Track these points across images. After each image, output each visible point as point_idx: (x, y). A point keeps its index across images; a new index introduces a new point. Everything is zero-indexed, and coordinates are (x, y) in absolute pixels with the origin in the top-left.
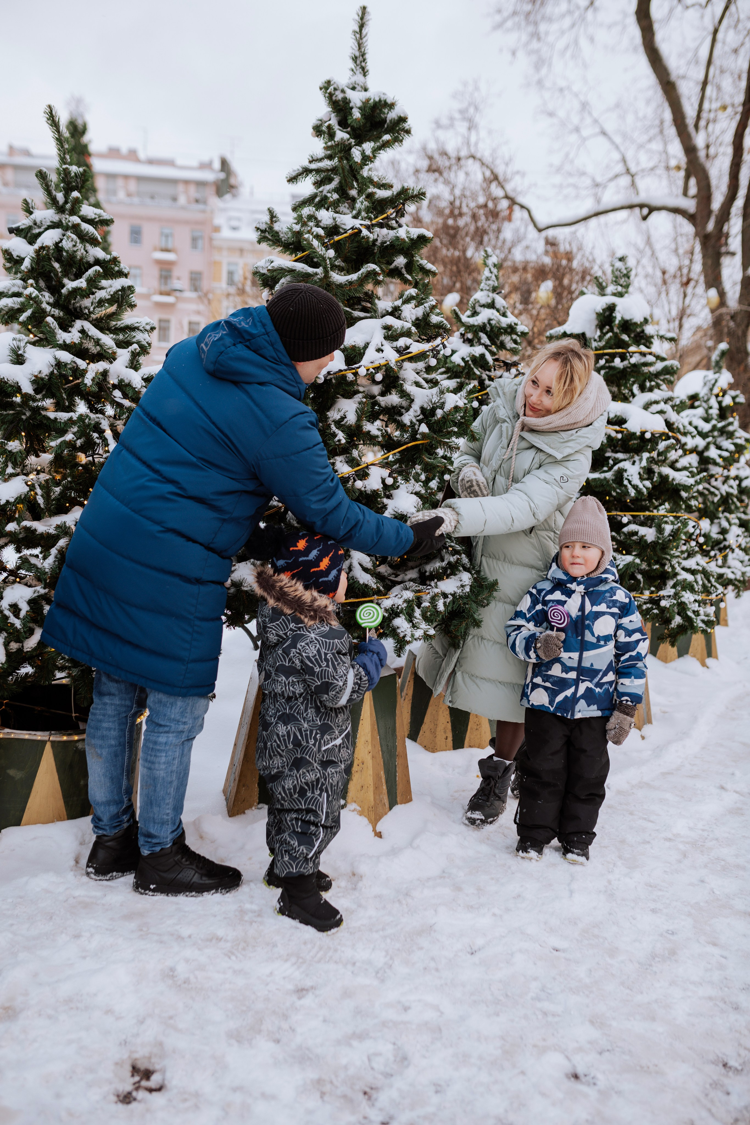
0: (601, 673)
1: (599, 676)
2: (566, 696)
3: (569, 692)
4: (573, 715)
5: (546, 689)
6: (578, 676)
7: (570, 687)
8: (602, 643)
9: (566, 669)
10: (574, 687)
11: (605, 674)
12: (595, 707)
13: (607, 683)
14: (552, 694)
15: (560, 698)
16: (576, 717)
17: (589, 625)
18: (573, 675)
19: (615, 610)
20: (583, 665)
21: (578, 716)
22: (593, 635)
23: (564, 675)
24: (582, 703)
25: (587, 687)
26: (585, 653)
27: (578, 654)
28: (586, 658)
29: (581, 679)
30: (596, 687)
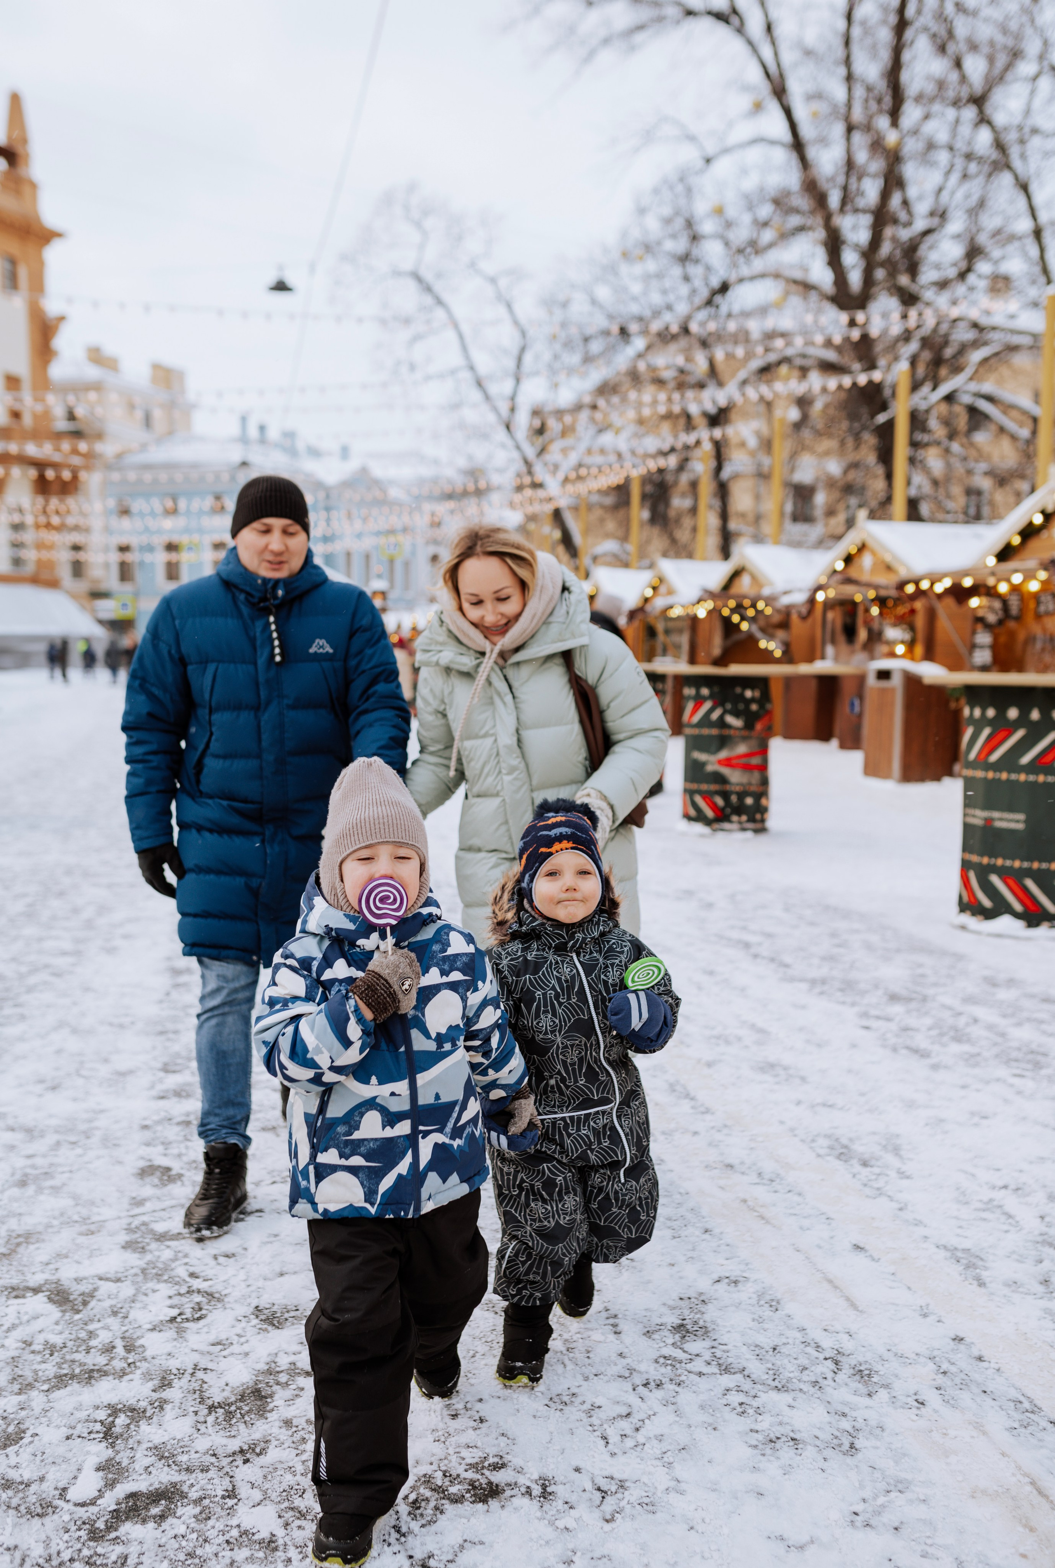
0: (457, 1108)
1: (455, 1115)
2: (400, 1176)
3: (403, 1167)
4: (418, 1208)
5: (353, 1170)
6: (414, 1128)
7: (403, 1155)
8: (447, 1046)
9: (391, 1119)
10: (410, 1152)
11: (464, 1107)
12: (454, 1178)
13: (468, 1122)
14: (369, 1178)
15: (387, 1182)
16: (424, 1211)
17: (415, 1017)
18: (404, 1128)
19: (456, 976)
20: (421, 1101)
21: (428, 1207)
22: (428, 1036)
23: (389, 1133)
24: (433, 1178)
25: (436, 1144)
26: (418, 1076)
27: (406, 1081)
28: (423, 1086)
29: (421, 1132)
30: (453, 1138)
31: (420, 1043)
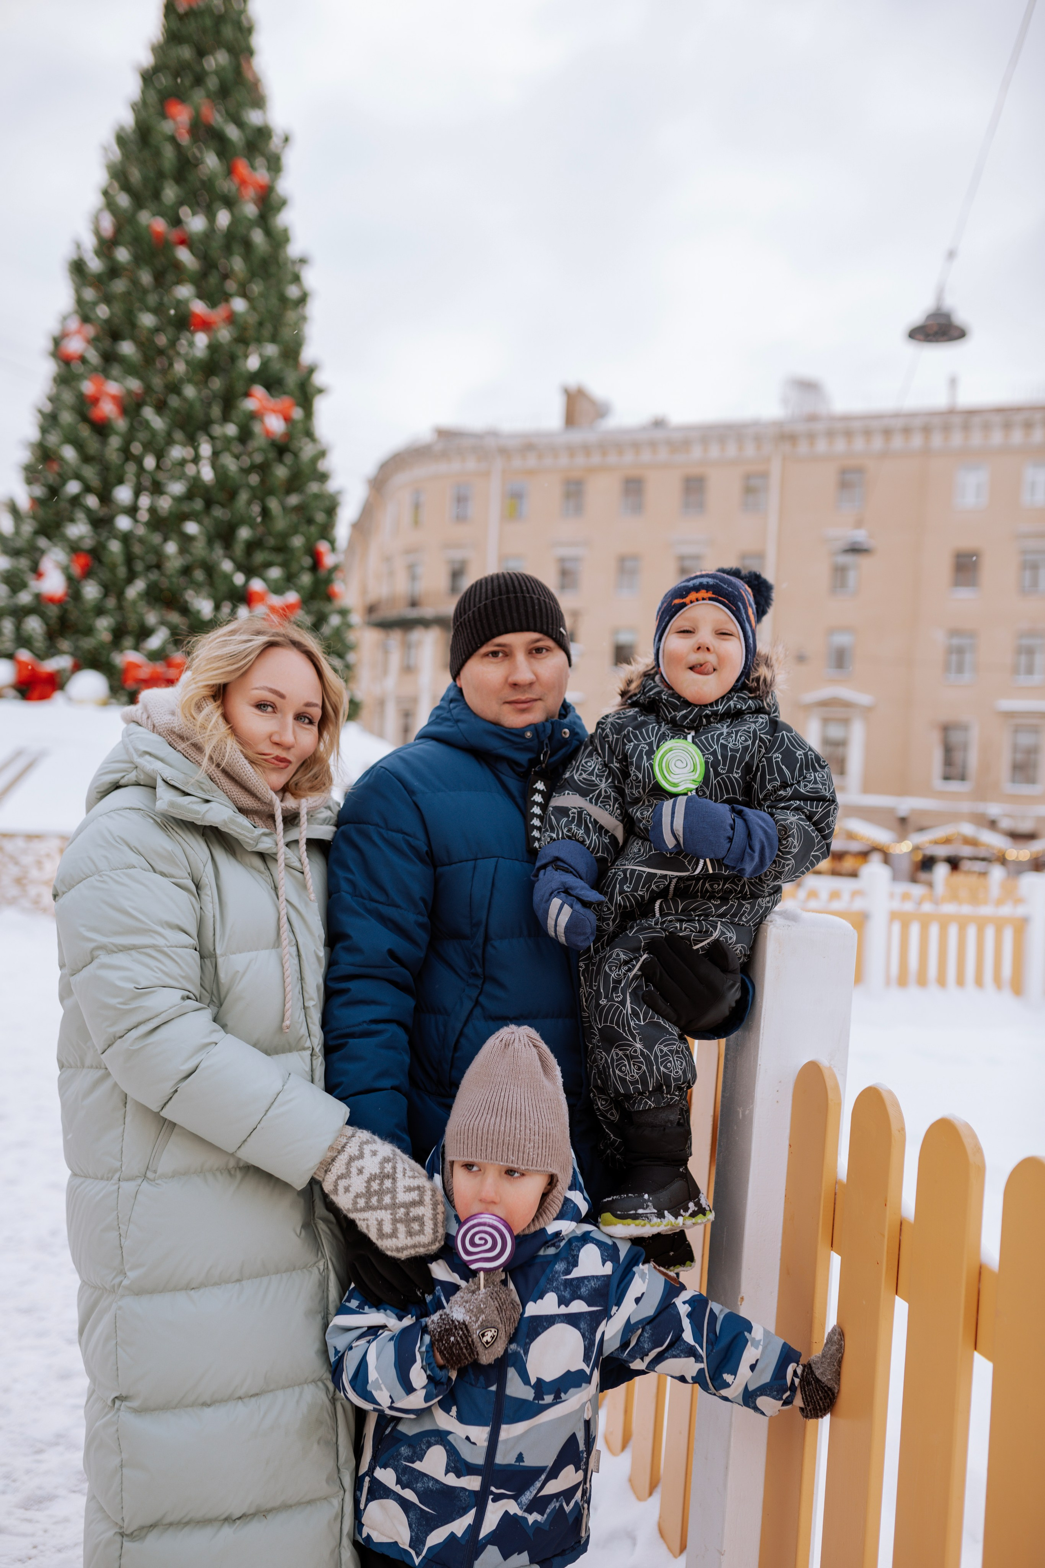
0: (543, 1477)
1: (538, 1484)
2: (452, 1535)
3: (459, 1526)
5: (405, 1504)
6: (485, 1486)
7: (464, 1512)
8: (549, 1399)
9: (458, 1466)
11: (552, 1476)
12: (523, 1557)
13: (557, 1496)
14: (420, 1522)
15: (436, 1537)
17: (516, 1353)
19: (579, 1306)
20: (500, 1459)
22: (526, 1379)
23: (452, 1480)
24: (494, 1552)
25: (506, 1512)
26: (504, 1427)
27: (487, 1429)
28: (506, 1441)
29: (492, 1493)
30: (529, 1509)
31: (516, 1388)
